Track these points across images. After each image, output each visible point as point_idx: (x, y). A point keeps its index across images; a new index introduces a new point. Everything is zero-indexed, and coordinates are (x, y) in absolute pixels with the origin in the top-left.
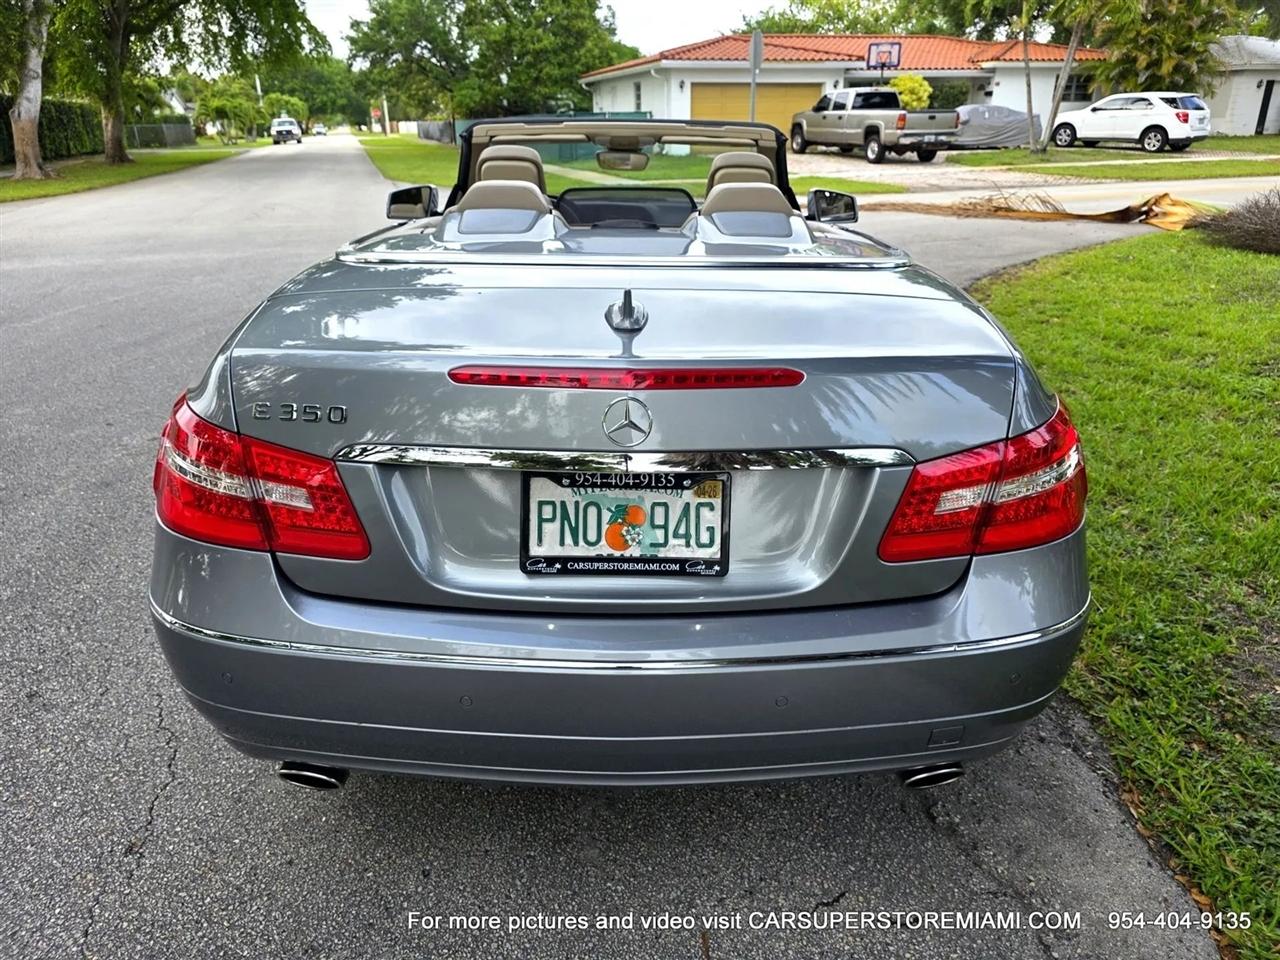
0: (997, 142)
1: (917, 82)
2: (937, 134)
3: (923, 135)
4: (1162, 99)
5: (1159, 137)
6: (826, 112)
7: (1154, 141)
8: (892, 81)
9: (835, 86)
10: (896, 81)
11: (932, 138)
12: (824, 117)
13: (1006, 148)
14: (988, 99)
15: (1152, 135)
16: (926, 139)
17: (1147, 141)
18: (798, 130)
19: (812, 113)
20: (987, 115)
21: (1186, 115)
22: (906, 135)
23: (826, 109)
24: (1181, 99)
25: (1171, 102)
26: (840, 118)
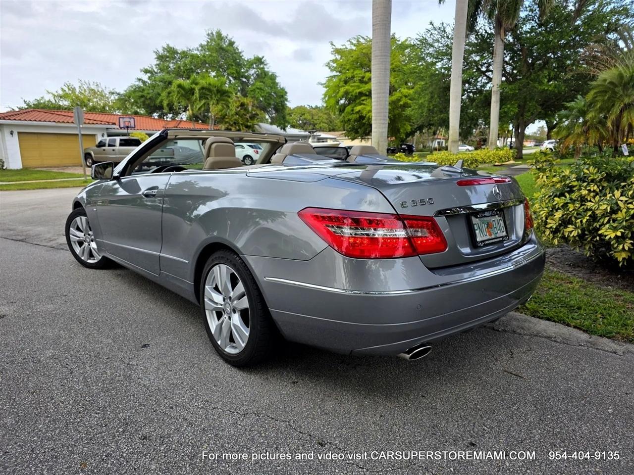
0: (186, 162)
1: (143, 135)
2: (166, 158)
3: (159, 158)
4: (248, 146)
5: (250, 159)
6: (104, 148)
7: (248, 161)
8: (131, 135)
9: (103, 136)
10: (133, 135)
11: (164, 160)
12: (104, 150)
13: (192, 164)
14: (176, 144)
15: (247, 158)
16: (162, 160)
17: (246, 161)
18: (88, 156)
19: (96, 148)
20: (181, 150)
21: (257, 151)
22: (152, 159)
23: (104, 145)
24: (254, 145)
25: (250, 146)
26: (114, 150)
